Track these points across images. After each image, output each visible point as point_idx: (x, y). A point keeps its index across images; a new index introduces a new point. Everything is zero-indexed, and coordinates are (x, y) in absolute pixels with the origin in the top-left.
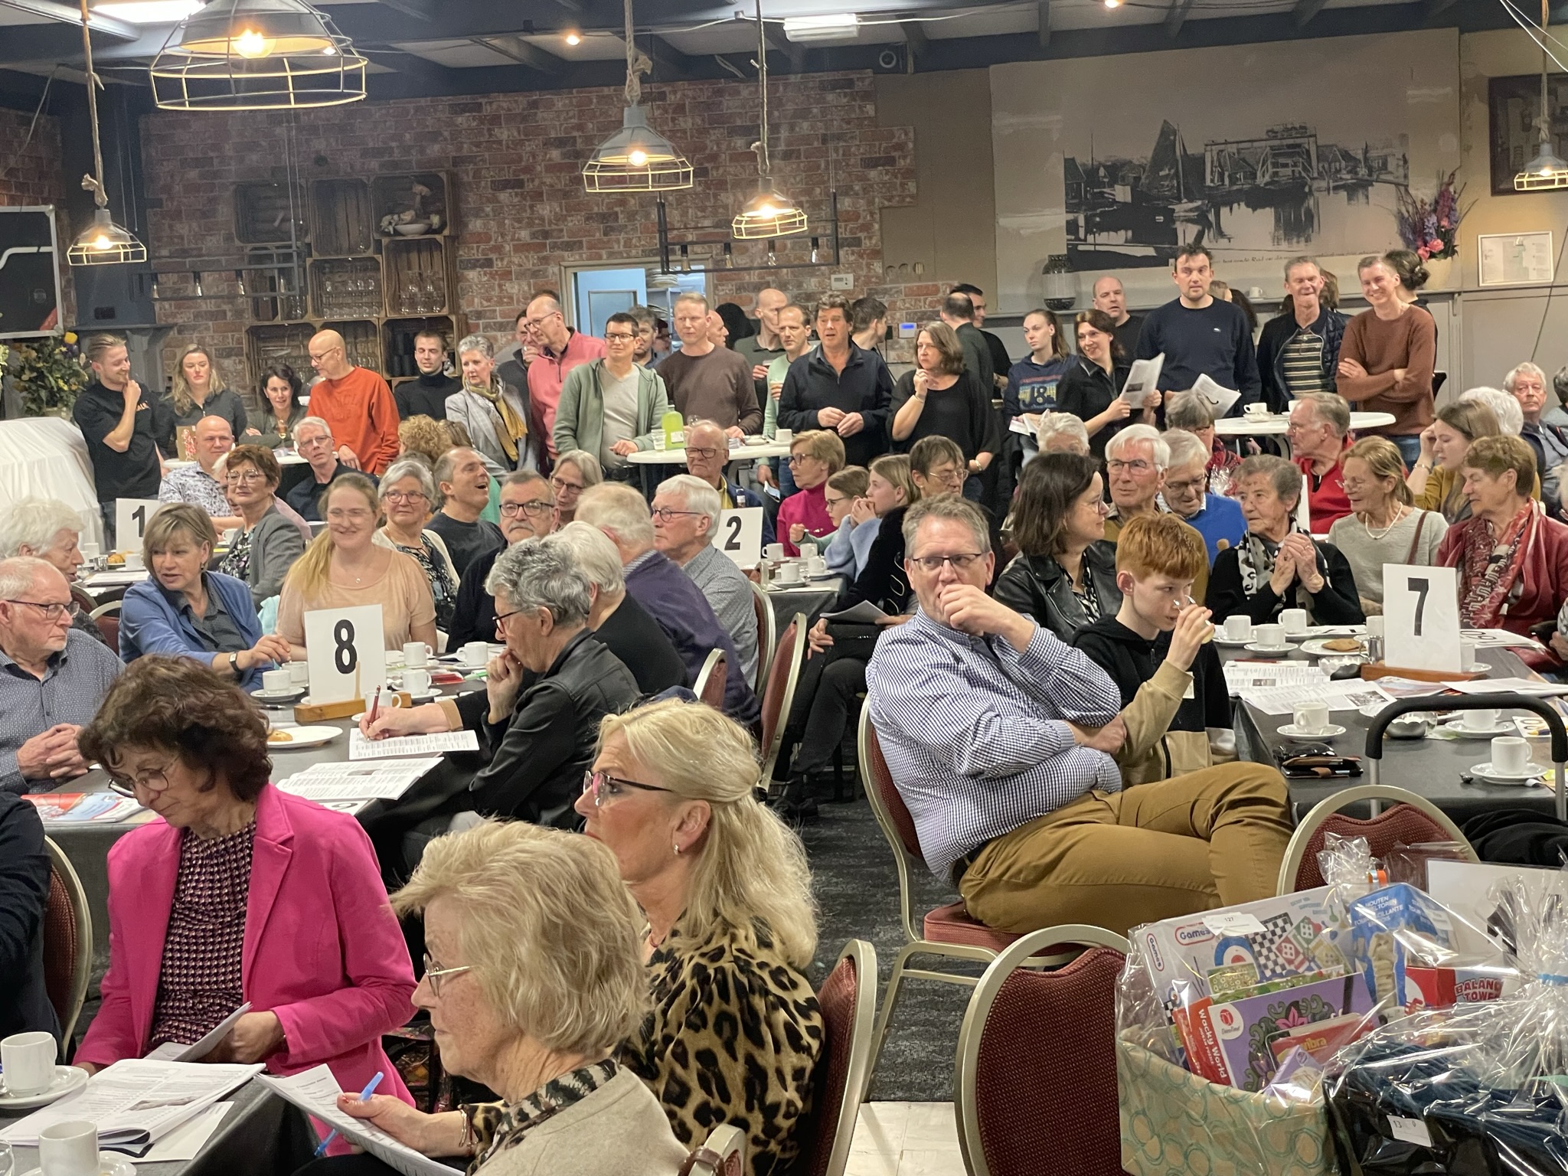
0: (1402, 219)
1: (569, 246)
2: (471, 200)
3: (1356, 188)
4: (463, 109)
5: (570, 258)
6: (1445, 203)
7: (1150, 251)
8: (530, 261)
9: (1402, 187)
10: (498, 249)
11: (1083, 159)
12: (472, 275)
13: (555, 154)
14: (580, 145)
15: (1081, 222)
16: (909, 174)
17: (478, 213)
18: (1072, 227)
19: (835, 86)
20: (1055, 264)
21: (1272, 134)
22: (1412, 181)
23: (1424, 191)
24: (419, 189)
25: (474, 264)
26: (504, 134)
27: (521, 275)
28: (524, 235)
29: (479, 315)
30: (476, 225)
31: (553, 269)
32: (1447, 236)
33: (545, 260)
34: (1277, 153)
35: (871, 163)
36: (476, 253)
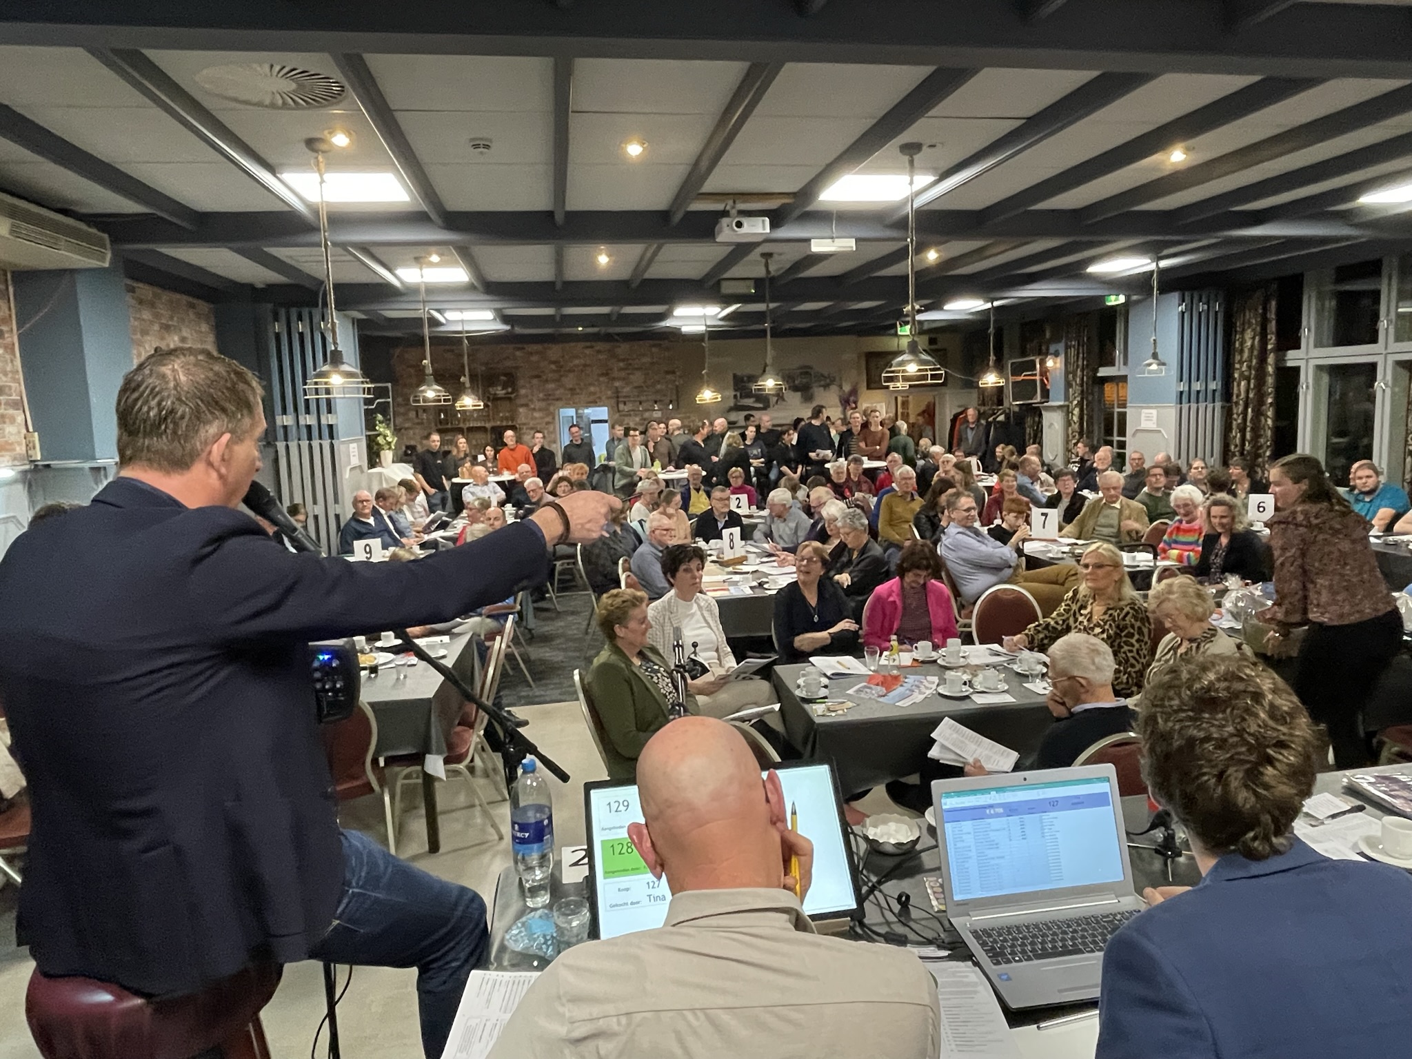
0: (840, 397)
1: (557, 400)
2: (521, 382)
3: (826, 386)
4: (519, 349)
5: (559, 403)
6: (854, 392)
7: (761, 405)
8: (543, 404)
9: (840, 386)
10: (531, 401)
11: (739, 373)
12: (521, 410)
13: (553, 367)
14: (562, 363)
15: (738, 394)
16: (680, 377)
17: (523, 387)
18: (735, 396)
19: (654, 346)
20: (731, 409)
21: (801, 368)
22: (844, 384)
23: (847, 388)
24: (503, 378)
25: (522, 405)
26: (534, 358)
27: (540, 410)
28: (541, 395)
29: (524, 424)
30: (523, 392)
31: (552, 408)
33: (549, 405)
34: (801, 373)
35: (667, 372)
36: (522, 401)
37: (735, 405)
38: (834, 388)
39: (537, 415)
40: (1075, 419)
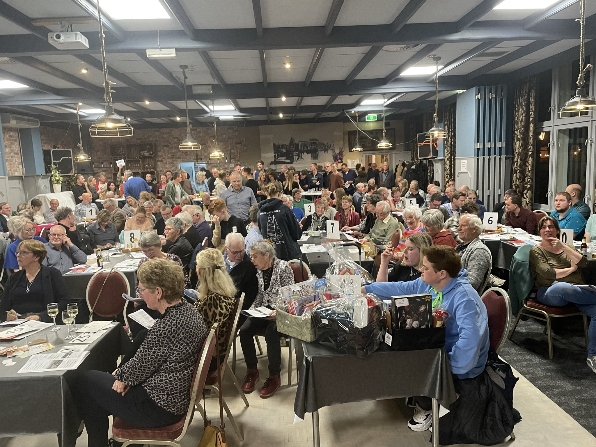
0: (333, 156)
1: (178, 158)
2: (159, 149)
3: (326, 151)
4: (157, 131)
5: (179, 160)
6: (341, 153)
7: (289, 161)
8: (171, 161)
9: (333, 150)
10: (164, 158)
11: (277, 144)
12: (159, 163)
14: (180, 138)
15: (277, 155)
16: (245, 146)
17: (160, 151)
18: (275, 156)
19: (230, 129)
20: (272, 163)
21: (311, 140)
22: (335, 149)
23: (337, 151)
24: (148, 146)
25: (159, 161)
26: (165, 136)
27: (169, 163)
28: (169, 156)
29: (161, 171)
30: (160, 154)
31: (175, 162)
32: (341, 159)
33: (174, 161)
34: (311, 143)
35: (237, 143)
36: (160, 159)
37: (275, 160)
38: (330, 152)
39: (167, 166)
40: (448, 167)
